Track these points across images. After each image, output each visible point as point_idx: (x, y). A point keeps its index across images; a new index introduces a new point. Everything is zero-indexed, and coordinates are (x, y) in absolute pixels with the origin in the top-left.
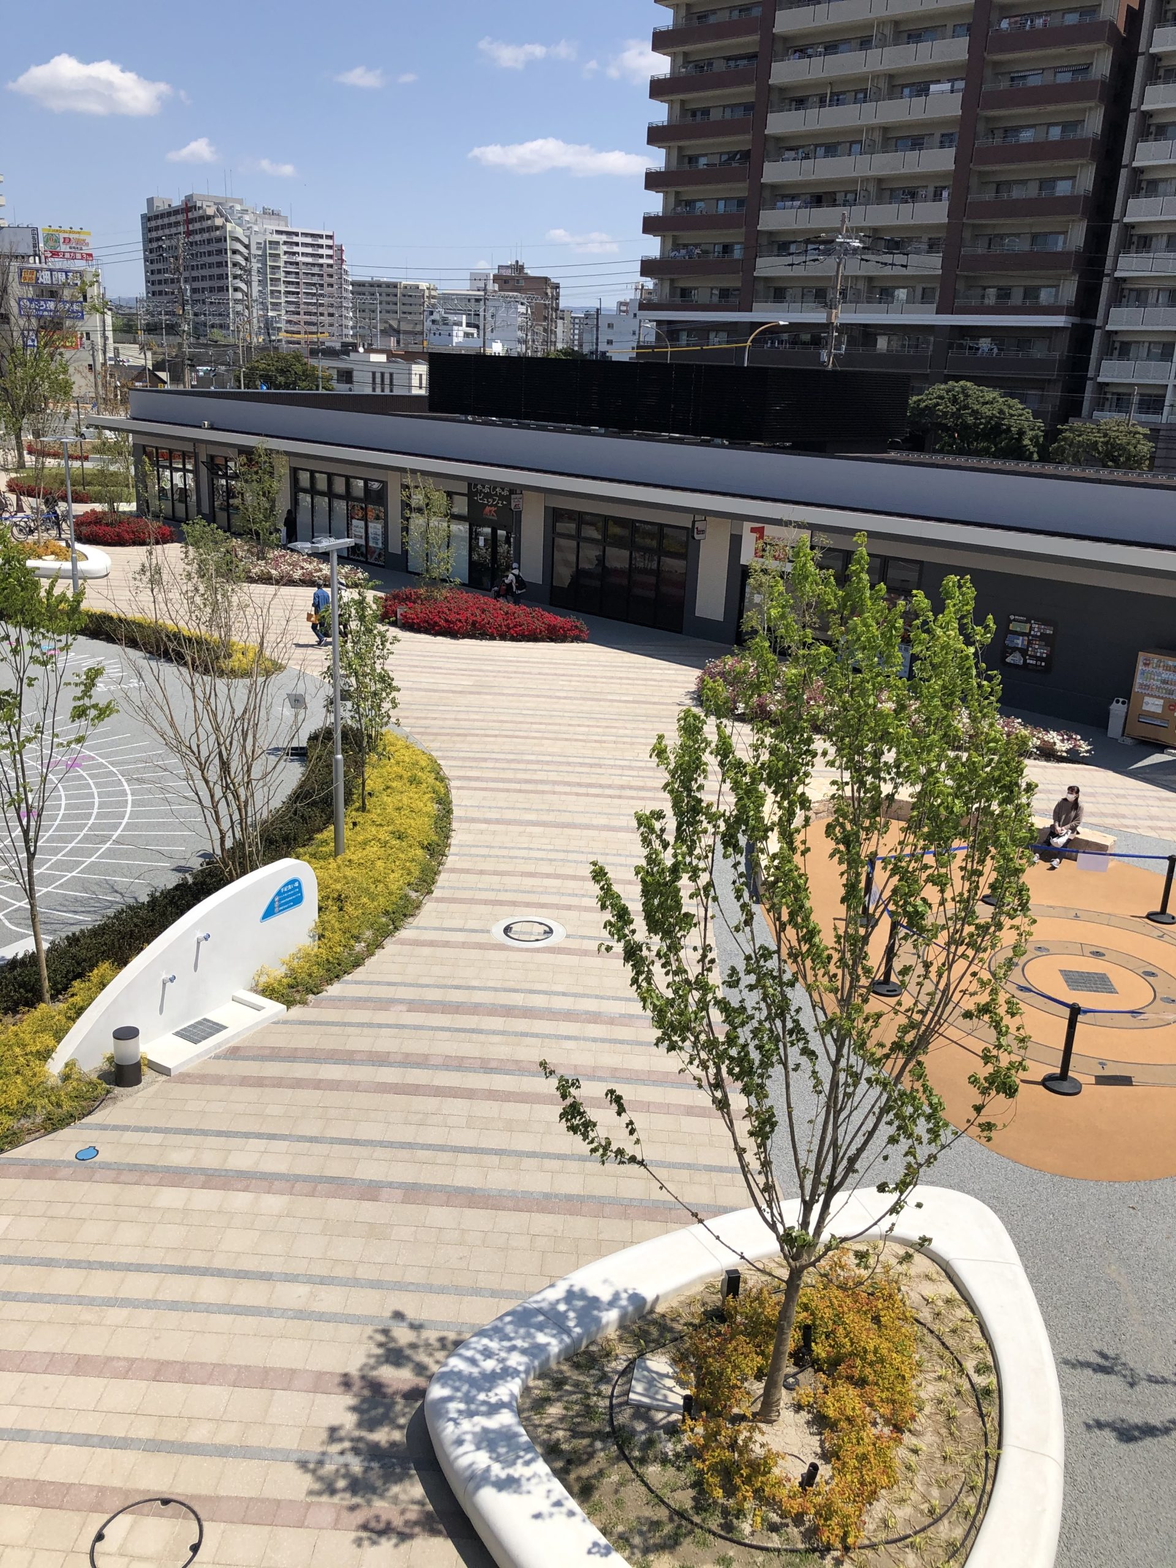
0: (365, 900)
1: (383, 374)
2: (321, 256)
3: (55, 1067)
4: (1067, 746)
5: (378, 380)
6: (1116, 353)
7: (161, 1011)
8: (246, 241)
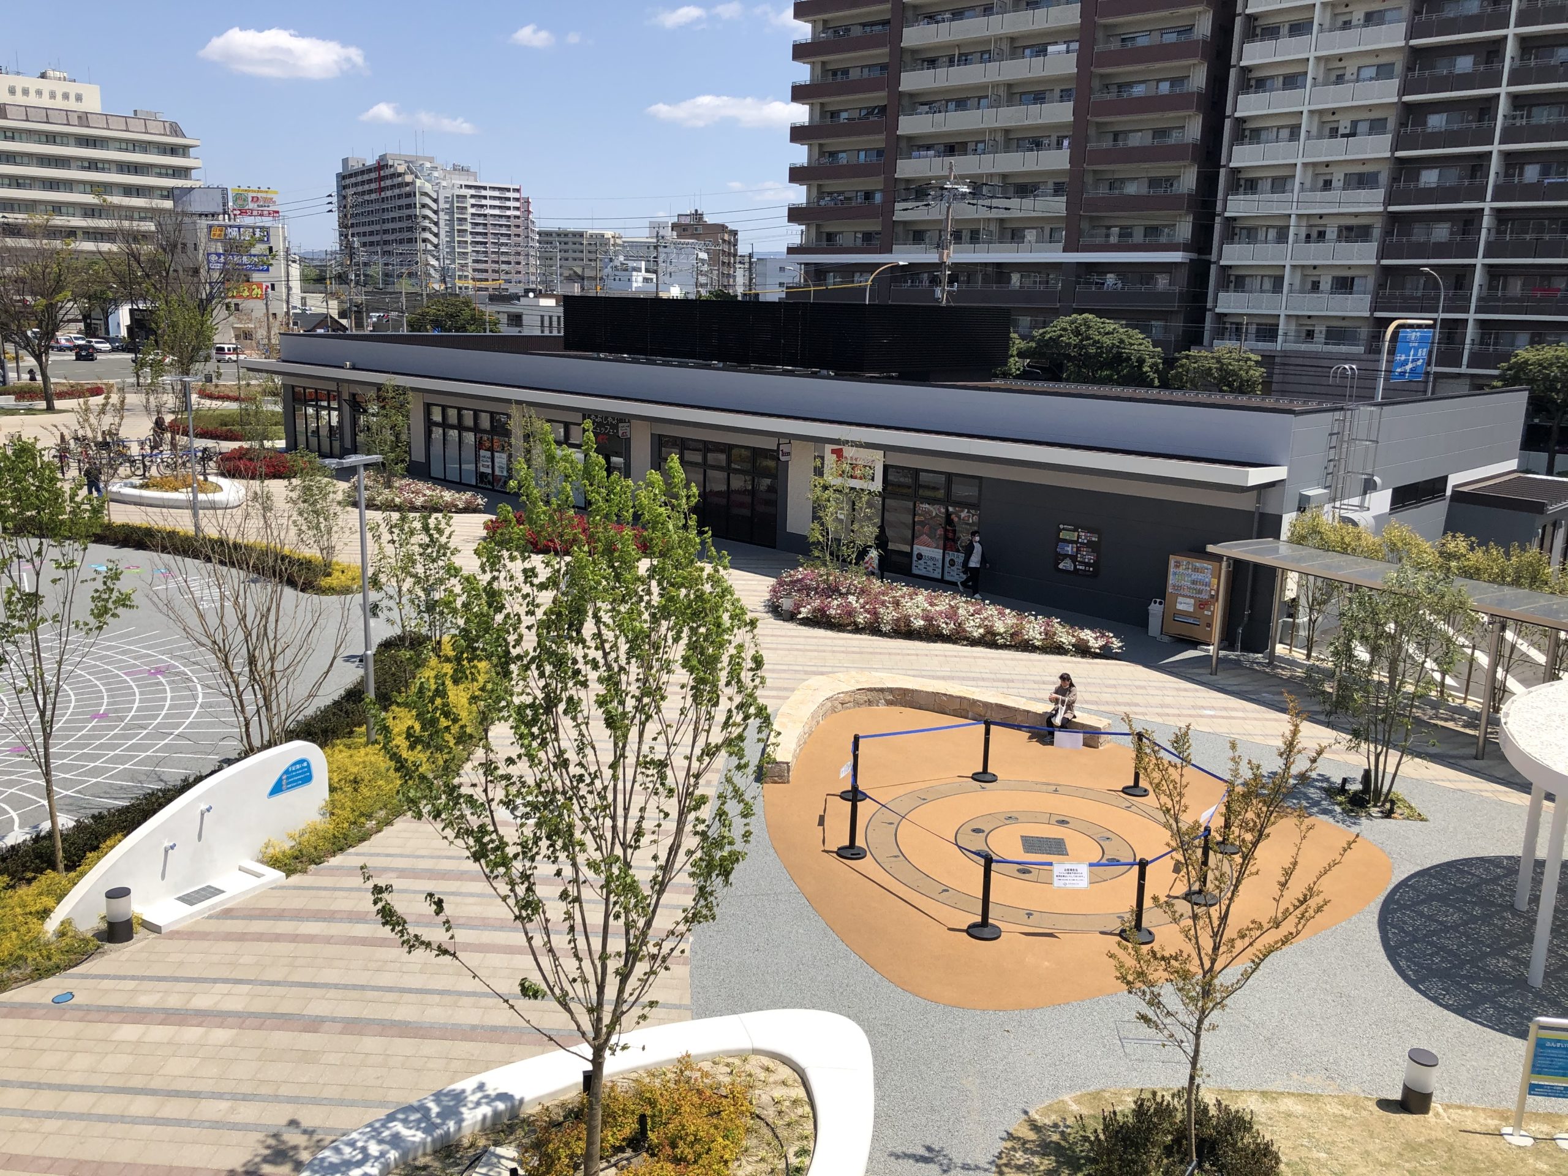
0: (380, 783)
1: (551, 318)
2: (509, 208)
3: (52, 925)
4: (1101, 642)
5: (546, 323)
6: (1232, 285)
7: (163, 877)
8: (435, 196)
